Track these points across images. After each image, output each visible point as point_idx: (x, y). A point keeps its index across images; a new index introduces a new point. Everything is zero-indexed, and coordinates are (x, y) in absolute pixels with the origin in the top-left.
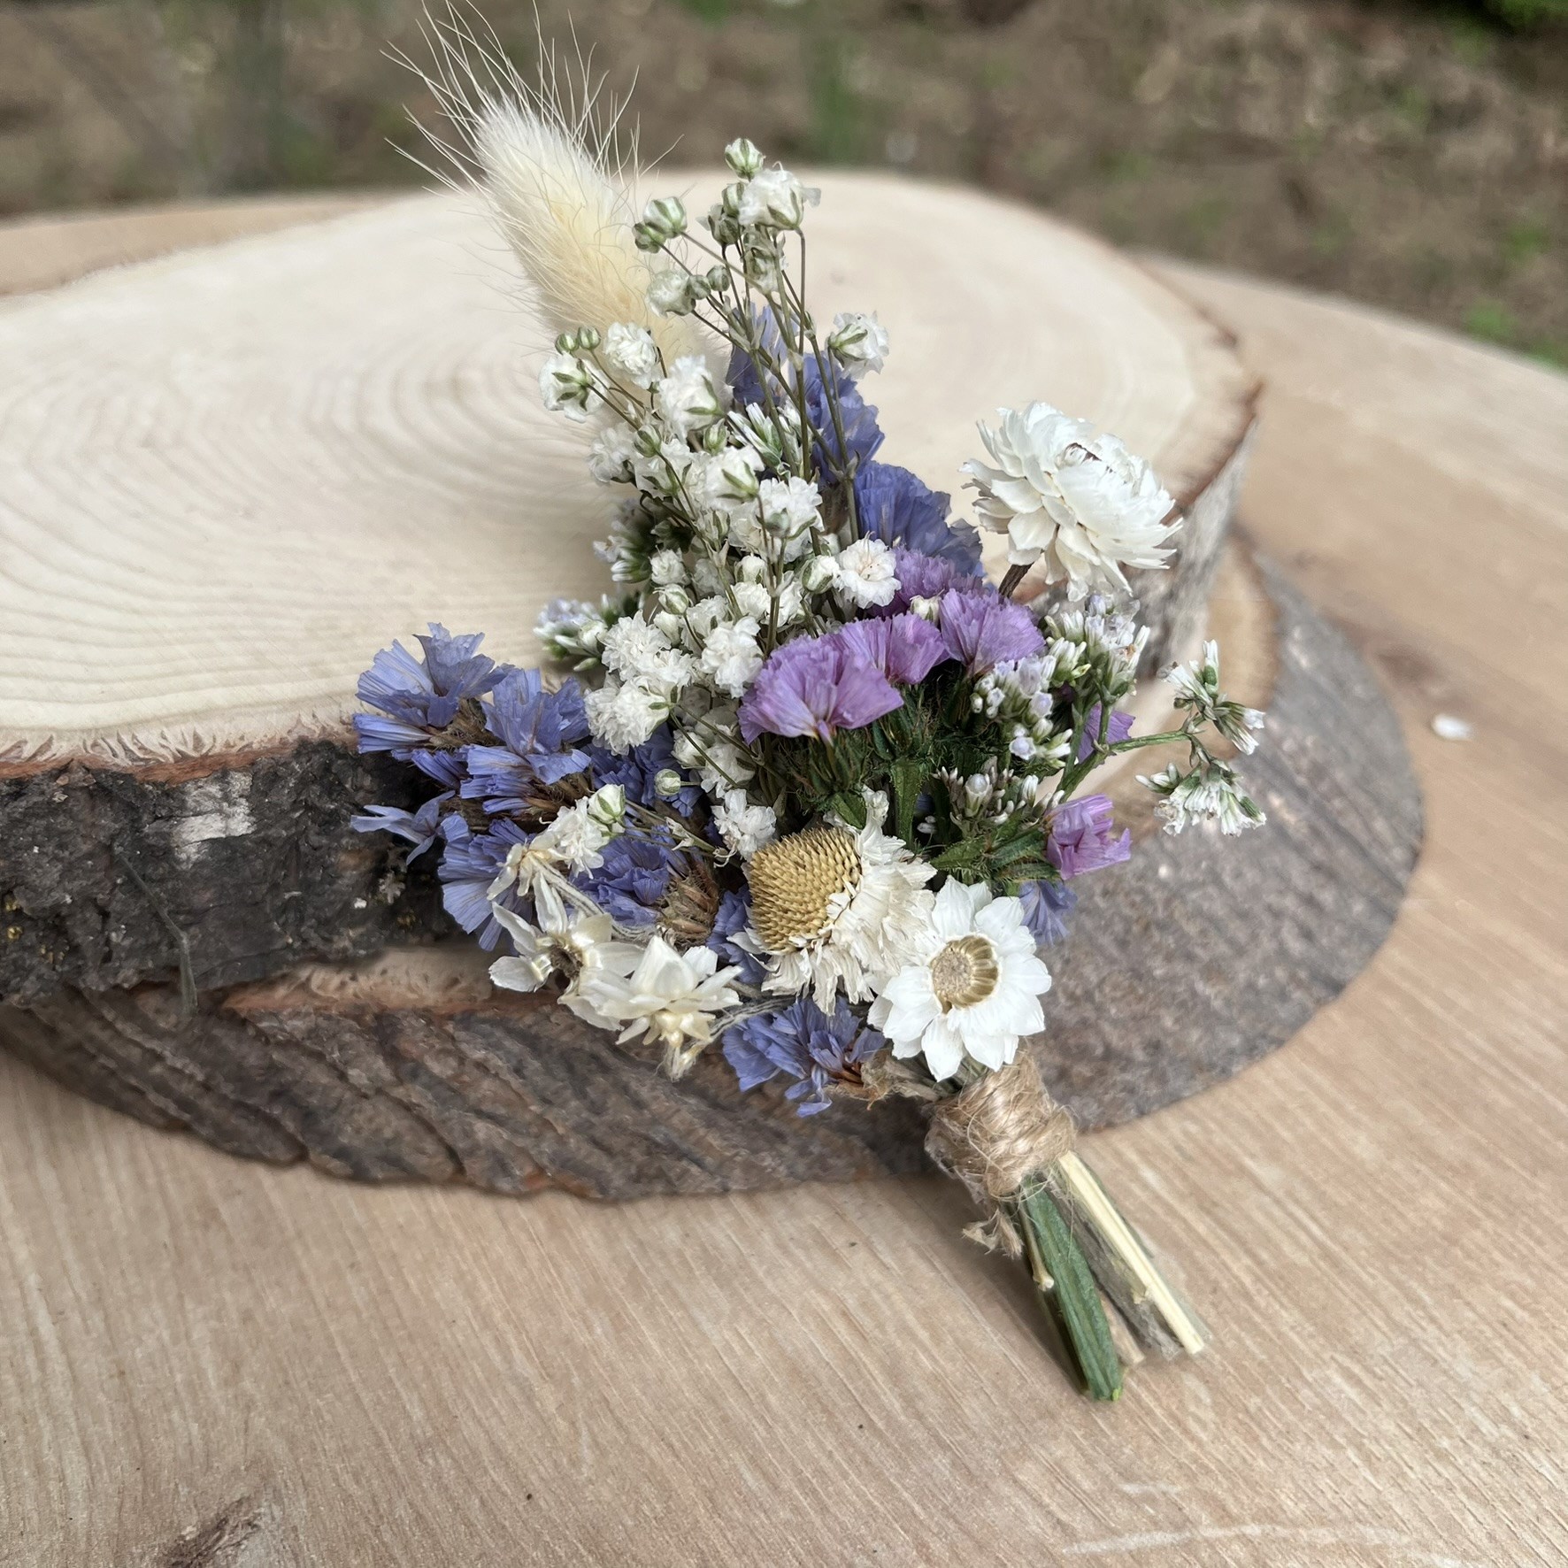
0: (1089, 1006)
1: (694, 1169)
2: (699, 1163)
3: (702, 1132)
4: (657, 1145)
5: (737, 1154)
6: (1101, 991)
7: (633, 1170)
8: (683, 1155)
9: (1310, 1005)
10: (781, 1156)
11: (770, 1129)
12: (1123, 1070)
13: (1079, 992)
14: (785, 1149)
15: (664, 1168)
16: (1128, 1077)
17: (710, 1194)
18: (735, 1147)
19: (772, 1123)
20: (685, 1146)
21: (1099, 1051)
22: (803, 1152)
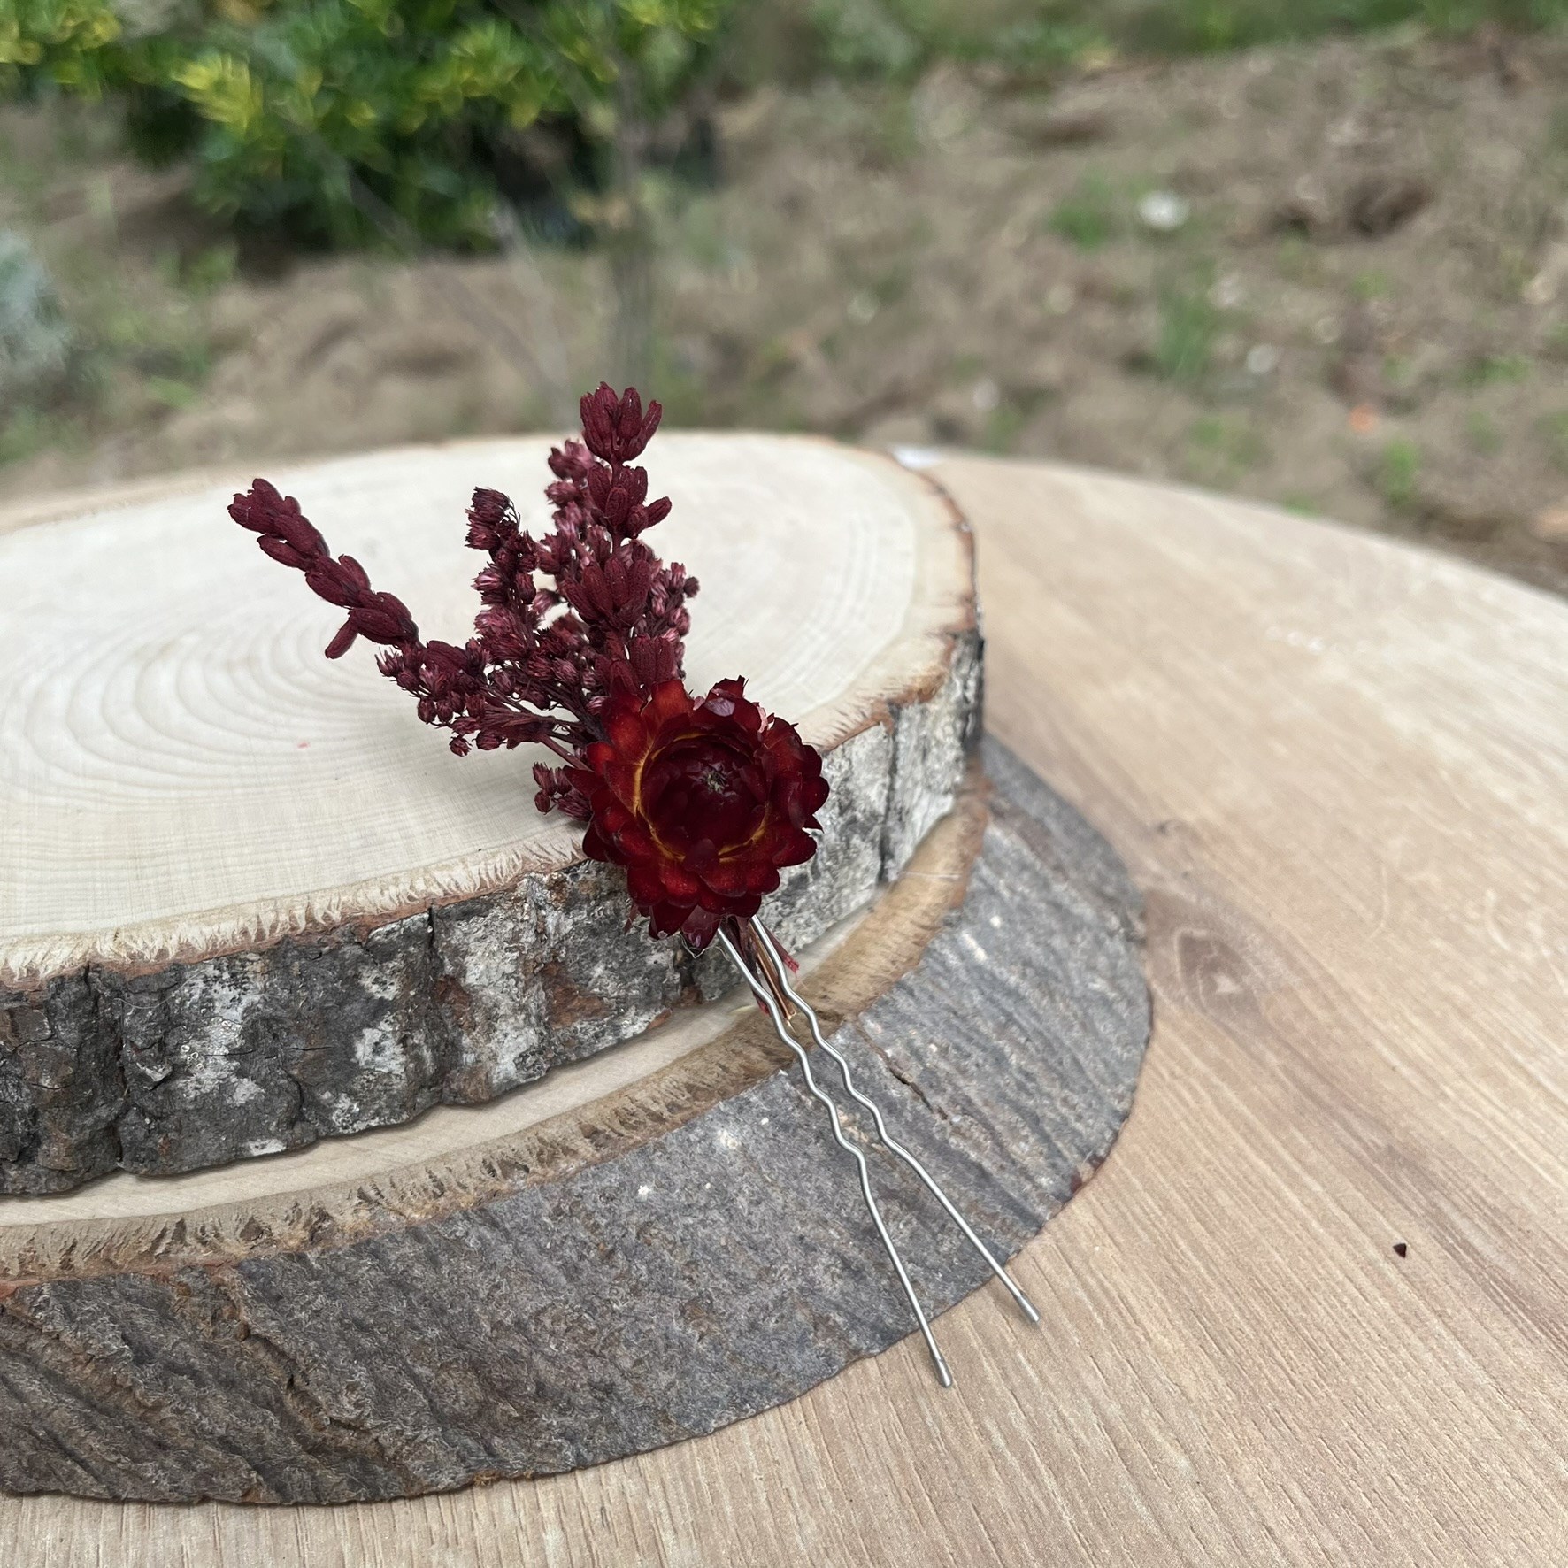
0: (521, 1338)
1: (80, 1470)
2: (83, 1464)
3: (83, 1433)
4: (42, 1441)
5: (119, 1461)
6: (538, 1322)
7: (25, 1463)
8: (69, 1454)
9: (841, 1357)
10: (163, 1467)
11: (150, 1438)
12: (562, 1412)
13: (508, 1321)
14: (169, 1462)
15: (53, 1466)
16: (568, 1420)
17: (98, 1499)
18: (115, 1453)
19: (150, 1431)
20: (70, 1445)
21: (531, 1389)
22: (186, 1465)
